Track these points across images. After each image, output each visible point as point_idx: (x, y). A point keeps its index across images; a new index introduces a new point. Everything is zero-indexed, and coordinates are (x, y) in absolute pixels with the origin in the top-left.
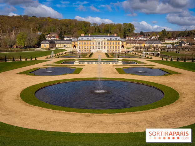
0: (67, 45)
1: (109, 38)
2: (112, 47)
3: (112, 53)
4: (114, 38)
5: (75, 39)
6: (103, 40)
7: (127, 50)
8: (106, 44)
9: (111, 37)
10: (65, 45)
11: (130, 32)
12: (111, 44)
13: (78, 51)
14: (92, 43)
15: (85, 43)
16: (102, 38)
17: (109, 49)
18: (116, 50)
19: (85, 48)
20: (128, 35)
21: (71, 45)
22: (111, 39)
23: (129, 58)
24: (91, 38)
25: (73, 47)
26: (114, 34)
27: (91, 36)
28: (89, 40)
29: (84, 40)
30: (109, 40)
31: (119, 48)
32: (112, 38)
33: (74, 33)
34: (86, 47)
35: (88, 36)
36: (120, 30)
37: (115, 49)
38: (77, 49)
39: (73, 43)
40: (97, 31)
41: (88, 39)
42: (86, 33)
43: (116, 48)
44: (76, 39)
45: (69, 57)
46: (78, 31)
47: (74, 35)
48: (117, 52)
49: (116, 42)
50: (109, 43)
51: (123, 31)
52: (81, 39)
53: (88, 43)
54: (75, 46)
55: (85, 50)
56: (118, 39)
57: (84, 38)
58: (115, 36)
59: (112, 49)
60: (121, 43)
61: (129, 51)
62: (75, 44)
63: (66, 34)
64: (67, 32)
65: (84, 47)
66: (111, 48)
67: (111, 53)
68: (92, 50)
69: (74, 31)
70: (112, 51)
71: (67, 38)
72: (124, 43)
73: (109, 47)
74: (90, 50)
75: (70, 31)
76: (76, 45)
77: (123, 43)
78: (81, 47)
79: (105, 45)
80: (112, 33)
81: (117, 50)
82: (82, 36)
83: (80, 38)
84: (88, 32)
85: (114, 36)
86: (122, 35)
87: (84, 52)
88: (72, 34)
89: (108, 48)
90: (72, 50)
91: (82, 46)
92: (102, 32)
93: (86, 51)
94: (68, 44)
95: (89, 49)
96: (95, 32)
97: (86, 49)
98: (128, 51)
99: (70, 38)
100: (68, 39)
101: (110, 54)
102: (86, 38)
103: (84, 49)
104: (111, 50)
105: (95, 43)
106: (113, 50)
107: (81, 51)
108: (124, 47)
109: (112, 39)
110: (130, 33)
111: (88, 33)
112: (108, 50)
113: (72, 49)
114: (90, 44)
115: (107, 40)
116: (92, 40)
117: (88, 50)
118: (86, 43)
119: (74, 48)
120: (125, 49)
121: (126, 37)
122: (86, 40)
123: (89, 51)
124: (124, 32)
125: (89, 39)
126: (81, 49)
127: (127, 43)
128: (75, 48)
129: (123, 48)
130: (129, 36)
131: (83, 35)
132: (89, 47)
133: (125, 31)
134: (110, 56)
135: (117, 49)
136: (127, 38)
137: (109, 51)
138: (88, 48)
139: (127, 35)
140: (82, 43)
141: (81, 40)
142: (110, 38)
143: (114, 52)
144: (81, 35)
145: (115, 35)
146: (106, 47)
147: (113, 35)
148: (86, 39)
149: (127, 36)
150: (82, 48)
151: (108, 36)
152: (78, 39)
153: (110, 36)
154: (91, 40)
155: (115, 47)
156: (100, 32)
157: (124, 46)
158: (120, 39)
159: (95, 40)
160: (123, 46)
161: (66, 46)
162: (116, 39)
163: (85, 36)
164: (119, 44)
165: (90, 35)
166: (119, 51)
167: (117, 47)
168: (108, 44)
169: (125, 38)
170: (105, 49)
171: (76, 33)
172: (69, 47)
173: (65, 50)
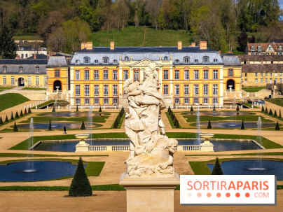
0: (30, 80)
1: (180, 57)
2: (192, 88)
3: (192, 110)
4: (199, 56)
5: (59, 58)
6: (160, 63)
7: (248, 94)
8: (171, 76)
9: (189, 54)
10: (20, 80)
11: (263, 24)
12: (187, 76)
13: (72, 102)
14: (121, 75)
15: (96, 76)
16: (155, 55)
17: (182, 94)
18: (206, 100)
19: (96, 92)
20: (257, 35)
21: (42, 78)
22: (187, 59)
23: (243, 128)
24: (119, 57)
25: (51, 88)
26: (197, 44)
27: (117, 50)
28: (111, 65)
29: (92, 65)
30: (181, 64)
31: (215, 92)
32: (193, 56)
33: (49, 31)
34: (101, 88)
35: (108, 50)
36: (225, 19)
37: (201, 93)
38: (68, 94)
39: (51, 72)
40: (136, 19)
41: (106, 59)
42: (95, 30)
43: (206, 91)
44: (62, 60)
45: (50, 129)
46: (65, 23)
47: (52, 38)
48: (210, 105)
49: (206, 71)
50: (182, 74)
51: (236, 23)
52: (82, 61)
53: (106, 76)
54: (57, 85)
55: (97, 100)
56: (211, 60)
57: (93, 57)
58: (201, 48)
59: (192, 93)
60: (223, 73)
61: (252, 99)
62: (57, 74)
63: (20, 32)
64: (21, 24)
65: (92, 88)
66: (187, 92)
67: (187, 108)
68: (120, 100)
69: (51, 21)
70: (191, 100)
71: (27, 48)
72: (237, 72)
73: (182, 88)
74: (116, 100)
75: (35, 21)
76: (62, 80)
77: (231, 72)
78: (82, 88)
79: (166, 82)
80: (193, 29)
81: (211, 100)
82: (85, 51)
83: (79, 57)
84: (102, 24)
85: (197, 50)
86: (233, 38)
87: (93, 107)
88: (43, 36)
89: (178, 91)
90: (47, 99)
91: (87, 86)
92: (155, 24)
93: (101, 101)
94: (34, 74)
95: (111, 94)
96: (131, 24)
97: (101, 94)
98: (250, 102)
99: (36, 49)
100: (30, 53)
101: (184, 114)
102: (99, 57)
103: (92, 94)
104: (187, 100)
105: (131, 73)
106: (196, 100)
107: (83, 101)
108: (238, 87)
109: (192, 61)
110: (263, 28)
111: (103, 28)
112: (177, 100)
113: (49, 94)
114: (116, 78)
115: (174, 65)
116: (121, 63)
117: (106, 100)
118: (101, 74)
119: (55, 89)
120: (238, 94)
121: (248, 44)
122: (101, 65)
123: (111, 101)
124: (241, 26)
125: (111, 61)
126: (82, 94)
127: (247, 70)
128: (60, 89)
129: (233, 88)
130: (259, 41)
131: (89, 46)
132: (111, 88)
133: (246, 21)
134: (182, 120)
135: (210, 93)
136: (251, 47)
137: (182, 100)
138: (106, 92)
139: (250, 35)
140: (87, 76)
141: (82, 65)
142: (185, 55)
143: (197, 107)
144: (83, 46)
145: (203, 45)
146: (172, 89)
147: (193, 45)
148: (101, 61)
149: (253, 41)
150: (87, 91)
151: (175, 50)
152: (73, 61)
153: (184, 50)
154: (118, 65)
155: (201, 88)
156: (148, 24)
157: (237, 80)
158: (220, 60)
159: (132, 63)
160: (231, 84)
161: (26, 84)
162: (206, 58)
163: (95, 51)
164: (216, 76)
165: (112, 46)
166: (215, 100)
167: (211, 88)
168: (177, 76)
169: (242, 49)
170: (166, 96)
171: (60, 29)
172: (34, 85)
173: (25, 100)
